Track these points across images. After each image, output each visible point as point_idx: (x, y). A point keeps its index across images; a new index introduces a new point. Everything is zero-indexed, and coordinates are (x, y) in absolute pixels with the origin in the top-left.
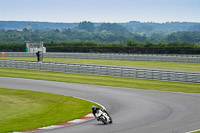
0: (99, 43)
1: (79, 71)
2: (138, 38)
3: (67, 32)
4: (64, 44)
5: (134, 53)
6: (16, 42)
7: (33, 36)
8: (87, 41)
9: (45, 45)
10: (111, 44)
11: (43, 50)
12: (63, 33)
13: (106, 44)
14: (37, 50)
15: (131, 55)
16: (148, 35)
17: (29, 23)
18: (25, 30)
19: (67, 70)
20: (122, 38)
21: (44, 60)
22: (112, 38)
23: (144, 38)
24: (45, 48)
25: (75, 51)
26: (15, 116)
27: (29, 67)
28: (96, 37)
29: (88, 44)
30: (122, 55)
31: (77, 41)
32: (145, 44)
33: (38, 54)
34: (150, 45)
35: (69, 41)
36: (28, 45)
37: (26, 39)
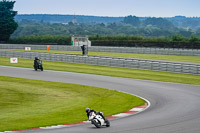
0: (144, 37)
1: (124, 65)
2: (183, 32)
3: (113, 26)
4: (109, 38)
5: (179, 47)
6: (62, 36)
7: (78, 30)
8: (132, 35)
9: (90, 39)
10: (155, 38)
11: (88, 43)
12: (109, 27)
13: (151, 38)
14: (82, 43)
15: (176, 50)
16: (194, 30)
17: (74, 17)
18: (71, 23)
19: (111, 64)
20: (167, 33)
21: (89, 53)
22: (157, 33)
23: (189, 33)
24: (90, 42)
25: (120, 45)
27: (73, 61)
28: (142, 31)
29: (133, 38)
30: (167, 49)
31: (122, 35)
32: (190, 38)
33: (83, 48)
34: (195, 40)
35: (114, 35)
36: (73, 39)
37: (71, 32)
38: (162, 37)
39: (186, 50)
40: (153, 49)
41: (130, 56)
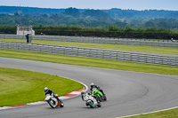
0: (83, 27)
1: (65, 52)
2: (119, 23)
3: (55, 17)
4: (51, 28)
5: (115, 37)
6: (8, 25)
7: (23, 20)
8: (72, 26)
9: (34, 29)
10: (93, 28)
11: (32, 33)
12: (51, 17)
13: (89, 28)
14: (26, 33)
15: (112, 39)
16: (128, 22)
17: (20, 8)
18: (16, 14)
19: (53, 51)
20: (104, 23)
21: (33, 42)
22: (95, 24)
23: (124, 24)
24: (33, 31)
25: (61, 35)
26: (5, 93)
27: (19, 48)
28: (81, 22)
29: (73, 28)
30: (103, 39)
31: (64, 25)
32: (125, 29)
33: (27, 36)
34: (130, 30)
35: (55, 25)
36: (18, 28)
37: (17, 22)
38: (100, 28)
39: (121, 39)
40: (91, 38)
41: (70, 45)
